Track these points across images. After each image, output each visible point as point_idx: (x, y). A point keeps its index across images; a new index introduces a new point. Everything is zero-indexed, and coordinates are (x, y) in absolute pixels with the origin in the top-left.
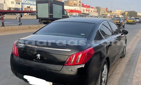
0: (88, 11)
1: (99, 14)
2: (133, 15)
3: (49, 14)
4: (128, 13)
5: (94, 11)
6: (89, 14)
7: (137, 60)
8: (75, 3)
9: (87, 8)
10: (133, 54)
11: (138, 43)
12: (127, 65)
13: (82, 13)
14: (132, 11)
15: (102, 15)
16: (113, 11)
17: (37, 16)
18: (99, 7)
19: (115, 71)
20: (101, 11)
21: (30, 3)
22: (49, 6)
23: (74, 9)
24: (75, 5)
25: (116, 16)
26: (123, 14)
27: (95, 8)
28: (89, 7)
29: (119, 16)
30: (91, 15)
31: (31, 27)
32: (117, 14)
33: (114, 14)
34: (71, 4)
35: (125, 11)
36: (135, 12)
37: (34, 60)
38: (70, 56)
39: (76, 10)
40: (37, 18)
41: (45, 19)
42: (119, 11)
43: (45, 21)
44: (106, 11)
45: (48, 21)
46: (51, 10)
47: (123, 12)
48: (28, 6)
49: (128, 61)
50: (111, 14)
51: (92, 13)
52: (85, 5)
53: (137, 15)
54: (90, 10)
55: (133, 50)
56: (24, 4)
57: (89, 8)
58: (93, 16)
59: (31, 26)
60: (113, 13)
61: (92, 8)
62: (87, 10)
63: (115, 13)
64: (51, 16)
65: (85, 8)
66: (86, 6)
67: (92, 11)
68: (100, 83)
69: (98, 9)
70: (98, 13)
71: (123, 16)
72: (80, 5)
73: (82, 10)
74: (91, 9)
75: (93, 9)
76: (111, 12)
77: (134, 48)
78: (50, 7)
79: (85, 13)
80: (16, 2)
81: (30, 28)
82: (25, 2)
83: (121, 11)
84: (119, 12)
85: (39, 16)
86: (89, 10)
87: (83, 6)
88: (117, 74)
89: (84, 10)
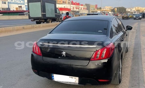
0: (77, 9)
1: (89, 11)
2: (122, 11)
3: (42, 13)
4: (117, 9)
5: (84, 9)
6: (79, 12)
7: (140, 54)
8: (64, 1)
9: (77, 6)
10: (134, 49)
11: (136, 38)
12: (133, 59)
13: (72, 11)
14: (121, 7)
15: (92, 12)
16: (102, 8)
17: (29, 15)
18: (89, 4)
19: (124, 65)
20: (91, 8)
21: (17, 2)
22: (42, 4)
23: (64, 7)
24: (64, 3)
25: (105, 13)
26: (113, 10)
27: (84, 5)
28: (78, 4)
29: (108, 12)
30: (81, 12)
31: (25, 28)
32: (107, 11)
33: (104, 11)
34: (60, 2)
35: (114, 8)
36: (124, 8)
37: (59, 57)
38: (95, 51)
39: (66, 7)
40: (30, 18)
41: (37, 18)
42: (108, 7)
43: (38, 21)
44: (96, 8)
45: (41, 21)
46: (43, 9)
47: (113, 9)
48: (19, 6)
49: (132, 55)
50: (101, 11)
51: (82, 10)
52: (75, 2)
53: (126, 11)
54: (80, 8)
55: (134, 45)
56: (11, 3)
57: (79, 6)
58: (83, 13)
59: (25, 26)
60: (102, 10)
61: (82, 5)
62: (77, 7)
63: (105, 9)
64: (44, 15)
65: (74, 6)
66: (75, 4)
67: (82, 9)
68: (118, 76)
69: (88, 6)
70: (87, 11)
71: (112, 13)
72: (69, 3)
73: (72, 8)
74: (80, 6)
75: (82, 7)
76: (100, 8)
77: (133, 43)
78: (42, 6)
79: (75, 11)
80: (2, 2)
81: (23, 28)
82: (12, 1)
83: (110, 7)
84: (109, 9)
85: (31, 16)
86: (78, 7)
87: (73, 3)
88: (126, 67)
89: (74, 8)
